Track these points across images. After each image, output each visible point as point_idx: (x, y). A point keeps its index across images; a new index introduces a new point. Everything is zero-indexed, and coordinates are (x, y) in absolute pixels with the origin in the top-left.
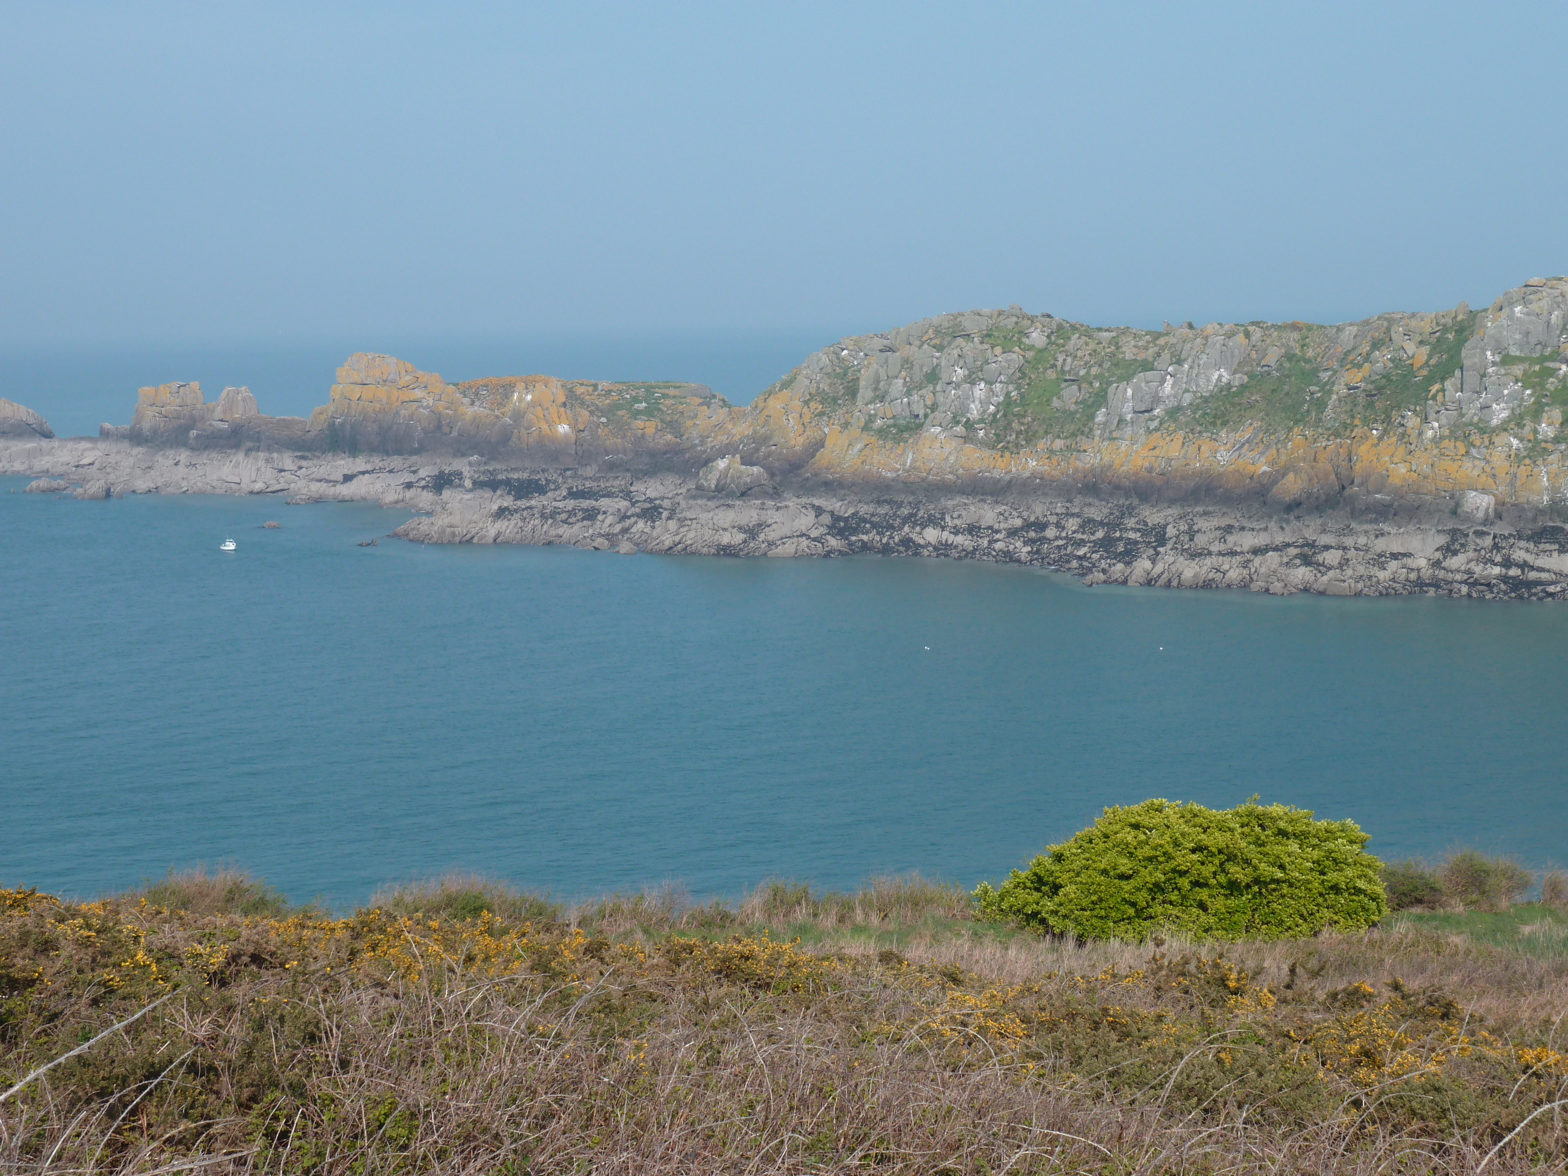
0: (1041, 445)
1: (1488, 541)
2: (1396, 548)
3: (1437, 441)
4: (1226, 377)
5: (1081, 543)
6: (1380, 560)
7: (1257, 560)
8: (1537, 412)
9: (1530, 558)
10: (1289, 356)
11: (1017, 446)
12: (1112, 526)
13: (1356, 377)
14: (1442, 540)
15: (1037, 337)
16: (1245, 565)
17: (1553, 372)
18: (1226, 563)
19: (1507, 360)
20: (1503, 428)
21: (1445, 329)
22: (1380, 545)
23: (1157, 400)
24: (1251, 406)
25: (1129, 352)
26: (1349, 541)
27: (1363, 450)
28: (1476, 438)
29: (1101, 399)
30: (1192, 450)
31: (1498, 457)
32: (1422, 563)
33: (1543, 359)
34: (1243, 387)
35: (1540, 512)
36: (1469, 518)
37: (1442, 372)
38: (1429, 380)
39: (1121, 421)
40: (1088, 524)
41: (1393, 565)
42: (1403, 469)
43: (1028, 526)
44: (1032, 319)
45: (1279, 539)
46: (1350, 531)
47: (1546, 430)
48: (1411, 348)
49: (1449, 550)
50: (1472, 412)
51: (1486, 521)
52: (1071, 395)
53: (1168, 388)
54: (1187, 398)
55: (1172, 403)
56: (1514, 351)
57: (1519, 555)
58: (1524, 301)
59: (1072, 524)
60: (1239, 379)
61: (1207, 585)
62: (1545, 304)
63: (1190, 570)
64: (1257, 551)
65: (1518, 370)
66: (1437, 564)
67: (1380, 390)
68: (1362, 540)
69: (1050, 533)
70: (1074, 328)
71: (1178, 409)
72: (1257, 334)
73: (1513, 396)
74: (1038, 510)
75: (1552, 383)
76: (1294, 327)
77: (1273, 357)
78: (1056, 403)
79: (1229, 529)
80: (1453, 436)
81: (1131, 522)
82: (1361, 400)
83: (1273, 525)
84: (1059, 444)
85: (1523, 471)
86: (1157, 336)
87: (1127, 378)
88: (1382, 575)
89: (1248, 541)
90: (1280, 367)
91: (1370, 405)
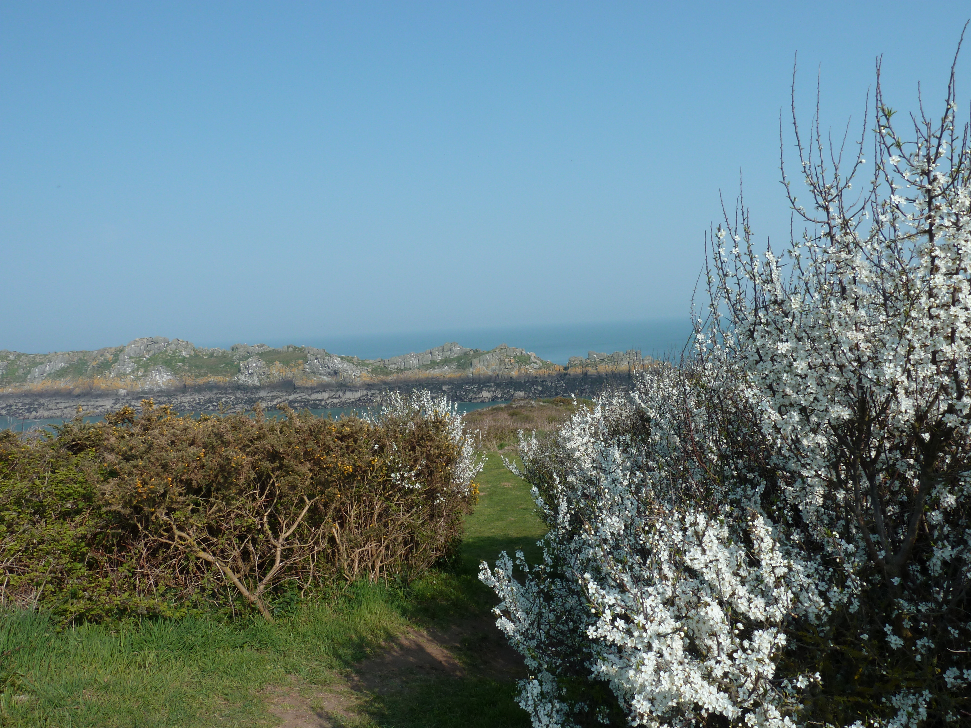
0: (13, 385)
1: (125, 401)
2: (101, 404)
3: (113, 378)
4: (63, 365)
5: (20, 410)
6: (97, 408)
7: (65, 410)
8: (138, 370)
9: (135, 404)
10: (80, 359)
11: (6, 385)
12: (31, 404)
13: (94, 363)
14: (113, 401)
15: (12, 357)
16: (62, 411)
17: (142, 360)
18: (56, 411)
19: (131, 358)
20: (129, 374)
21: (117, 351)
22: (97, 404)
23: (44, 372)
24: (70, 372)
25: (38, 360)
26: (89, 403)
27: (95, 381)
28: (123, 377)
29: (29, 372)
30: (54, 384)
31: (128, 380)
32: (109, 407)
33: (139, 357)
34: (68, 367)
35: (139, 393)
36: (120, 396)
37: (115, 361)
38: (112, 363)
39: (35, 378)
40: (24, 404)
41: (100, 408)
42: (104, 385)
43: (7, 406)
44: (10, 353)
45: (72, 404)
46: (90, 401)
47: (140, 373)
48: (109, 356)
49: (115, 404)
50: (122, 370)
51: (124, 396)
52: (21, 372)
53: (47, 368)
54: (53, 371)
55: (49, 372)
56: (133, 356)
57: (133, 403)
58: (134, 344)
59: (20, 405)
60: (66, 365)
61: (51, 417)
62: (139, 344)
63: (46, 414)
64: (66, 408)
65: (133, 360)
66: (112, 407)
67: (101, 366)
68: (93, 403)
69: (13, 407)
70: (23, 354)
71: (50, 374)
72: (71, 354)
73: (132, 366)
74: (11, 402)
75: (141, 363)
76: (82, 352)
77: (75, 360)
78: (17, 374)
79: (58, 403)
80: (117, 376)
81: (36, 403)
82: (96, 369)
83: (70, 401)
84: (17, 384)
85: (134, 384)
86: (46, 355)
87: (36, 367)
88: (97, 411)
89: (63, 405)
90: (78, 362)
91: (98, 370)
